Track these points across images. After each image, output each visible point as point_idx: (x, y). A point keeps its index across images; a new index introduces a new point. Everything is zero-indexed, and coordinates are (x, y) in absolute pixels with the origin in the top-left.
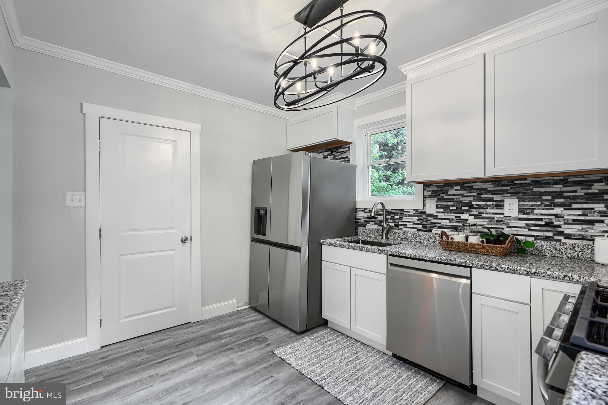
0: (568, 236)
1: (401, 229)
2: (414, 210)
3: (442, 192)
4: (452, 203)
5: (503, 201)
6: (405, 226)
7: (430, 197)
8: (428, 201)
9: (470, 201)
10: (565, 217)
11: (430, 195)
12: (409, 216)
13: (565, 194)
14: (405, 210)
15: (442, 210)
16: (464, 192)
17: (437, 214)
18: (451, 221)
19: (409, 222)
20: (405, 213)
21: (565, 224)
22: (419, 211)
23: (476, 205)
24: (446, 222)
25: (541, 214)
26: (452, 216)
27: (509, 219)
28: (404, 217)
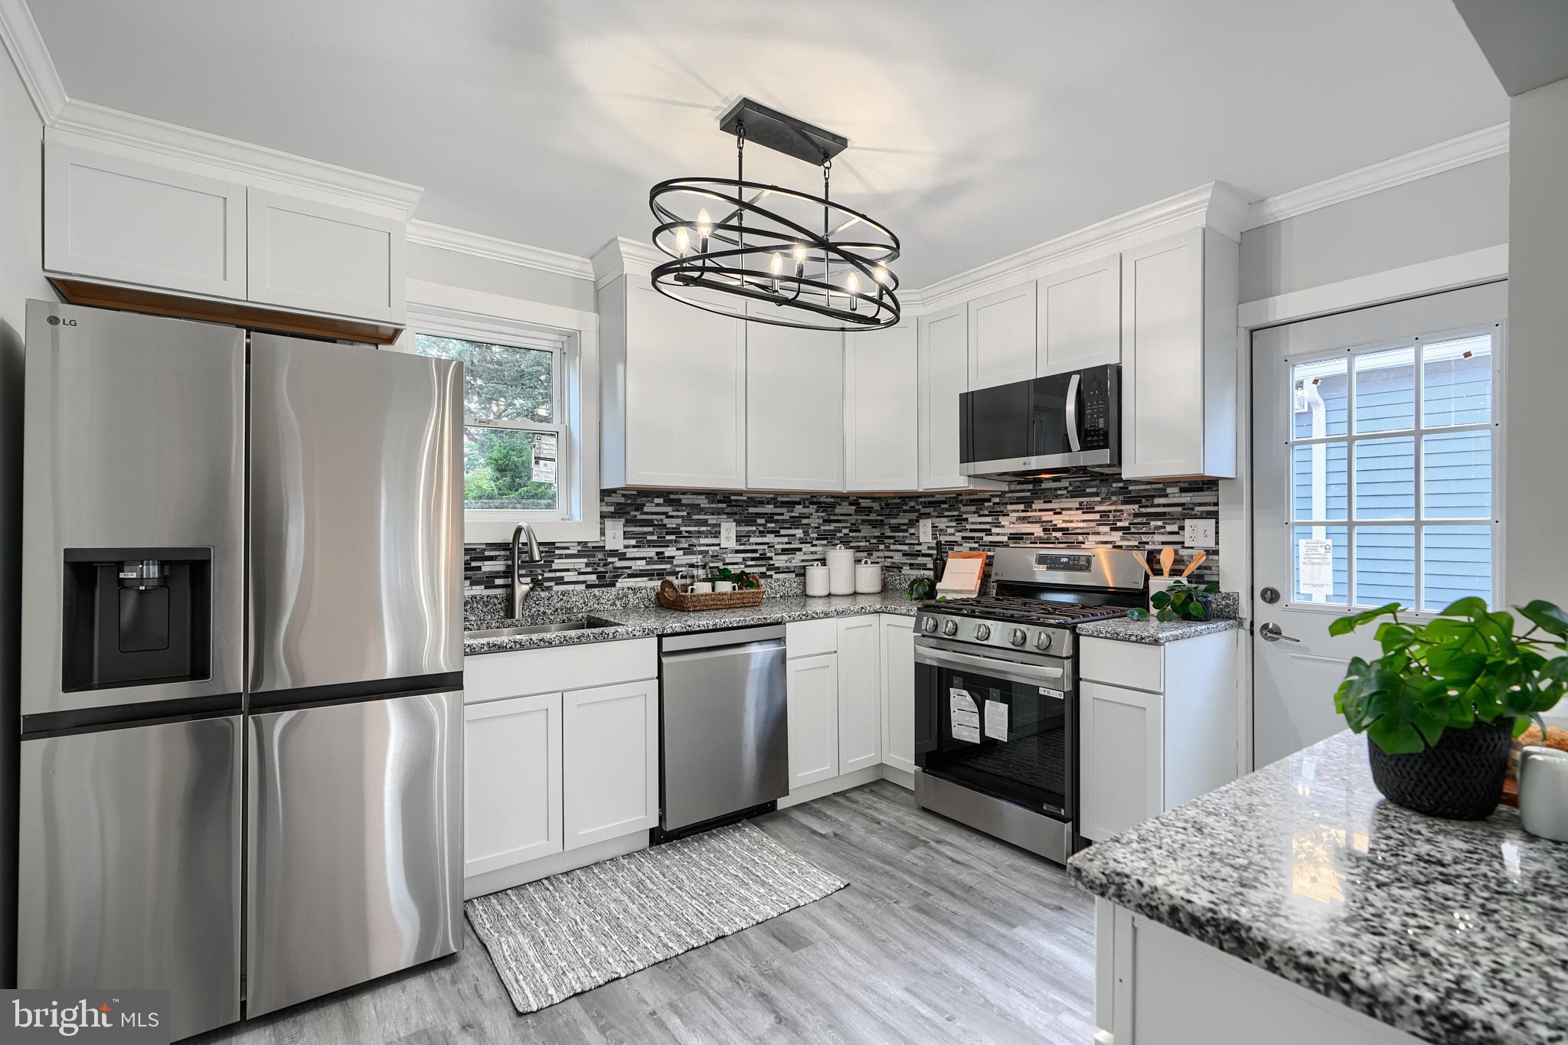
0: (778, 570)
1: (549, 589)
2: (579, 543)
3: (633, 508)
4: (650, 529)
5: (719, 525)
6: (560, 581)
7: (612, 516)
8: (608, 523)
9: (678, 524)
10: (776, 547)
11: (612, 513)
12: (568, 556)
13: (776, 517)
14: (557, 545)
15: (633, 542)
16: (668, 509)
17: (625, 550)
18: (649, 561)
19: (568, 570)
20: (557, 552)
21: (776, 554)
22: (589, 545)
23: (686, 532)
24: (640, 565)
25: (757, 544)
26: (651, 552)
27: (725, 553)
28: (556, 561)
